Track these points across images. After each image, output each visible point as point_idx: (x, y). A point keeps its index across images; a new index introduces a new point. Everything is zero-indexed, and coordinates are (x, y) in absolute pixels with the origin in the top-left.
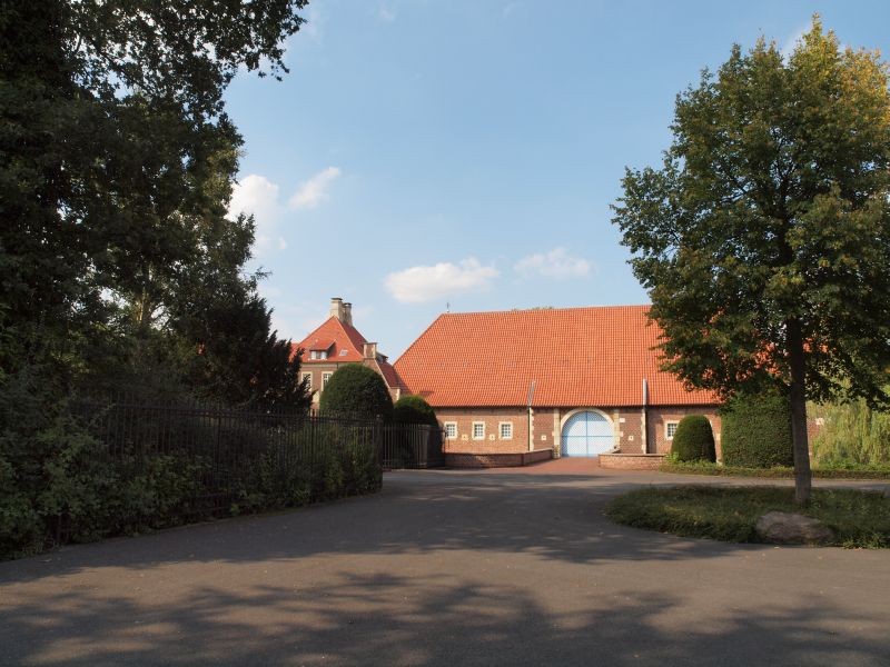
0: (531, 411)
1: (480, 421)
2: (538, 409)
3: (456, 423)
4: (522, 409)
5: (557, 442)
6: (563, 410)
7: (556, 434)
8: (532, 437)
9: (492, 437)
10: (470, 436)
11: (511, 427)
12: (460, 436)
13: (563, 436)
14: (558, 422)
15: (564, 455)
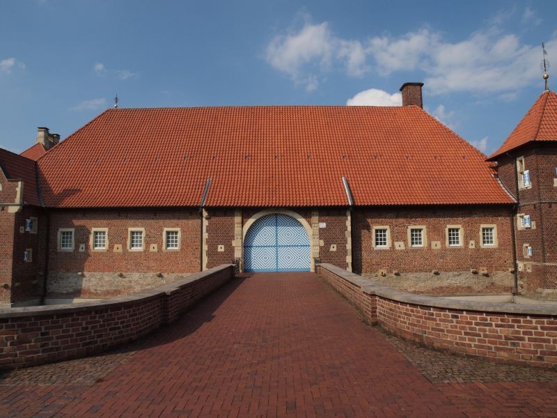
0: (205, 214)
1: (139, 227)
2: (214, 211)
3: (106, 230)
4: (192, 211)
5: (238, 254)
6: (247, 212)
7: (237, 243)
8: (205, 247)
9: (154, 248)
10: (124, 246)
11: (179, 235)
12: (111, 247)
13: (247, 246)
14: (240, 227)
15: (248, 271)
